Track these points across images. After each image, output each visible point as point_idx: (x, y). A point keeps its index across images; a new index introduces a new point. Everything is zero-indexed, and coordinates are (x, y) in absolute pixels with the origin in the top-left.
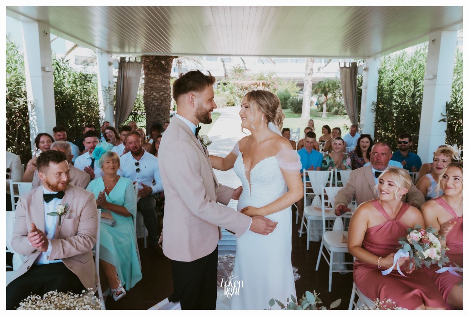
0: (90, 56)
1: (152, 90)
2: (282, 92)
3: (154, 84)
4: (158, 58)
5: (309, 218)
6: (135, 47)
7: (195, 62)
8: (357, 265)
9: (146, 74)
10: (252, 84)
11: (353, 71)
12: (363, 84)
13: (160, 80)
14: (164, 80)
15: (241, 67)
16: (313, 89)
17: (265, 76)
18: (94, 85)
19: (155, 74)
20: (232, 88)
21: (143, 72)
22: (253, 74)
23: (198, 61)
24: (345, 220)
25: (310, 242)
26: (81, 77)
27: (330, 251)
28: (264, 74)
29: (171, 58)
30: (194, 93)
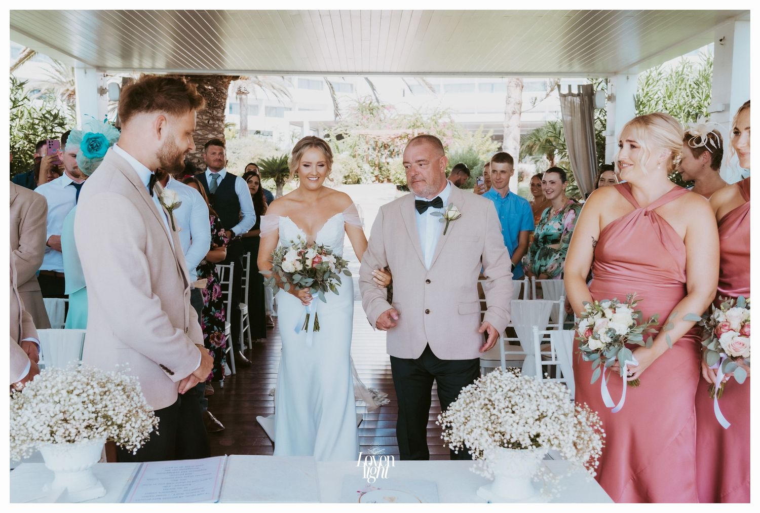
2: (460, 151)
6: (153, 57)
10: (398, 137)
13: (204, 123)
14: (211, 124)
15: (371, 101)
16: (522, 145)
17: (425, 119)
20: (355, 146)
22: (400, 115)
23: (282, 89)
26: (44, 116)
28: (422, 115)
29: (226, 80)
30: (166, 115)
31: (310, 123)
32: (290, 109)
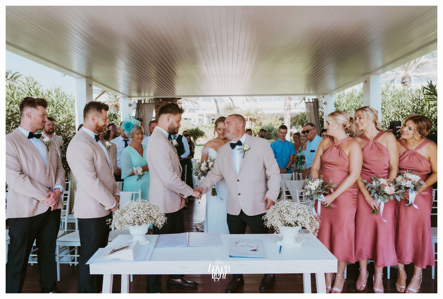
2: (266, 125)
4: (166, 99)
7: (192, 103)
15: (231, 106)
16: (291, 122)
17: (252, 112)
22: (242, 111)
23: (195, 102)
29: (176, 100)
30: (171, 115)
31: (206, 114)
32: (198, 109)
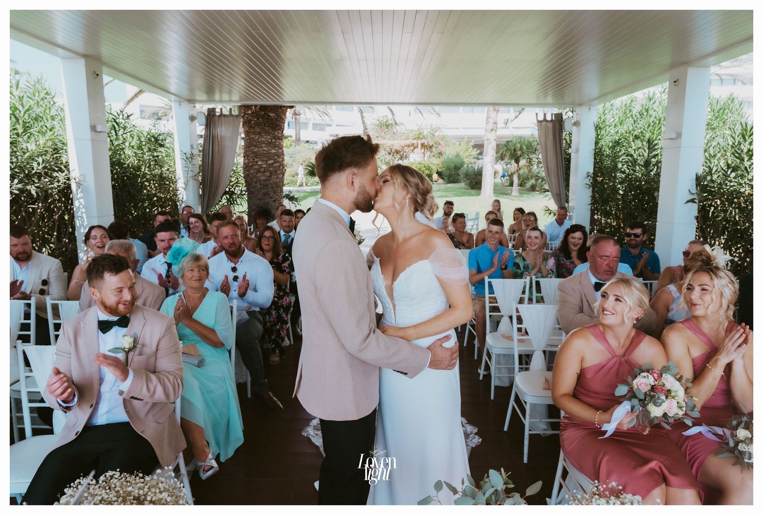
0: (162, 105)
1: (256, 157)
2: (451, 157)
3: (259, 147)
4: (264, 108)
5: (494, 352)
6: (230, 93)
7: (319, 113)
8: (566, 424)
9: (246, 133)
10: (406, 146)
11: (558, 126)
12: (572, 145)
13: (268, 141)
14: (273, 142)
15: (389, 120)
16: (497, 153)
17: (425, 133)
18: (169, 151)
19: (260, 133)
21: (241, 130)
22: (408, 130)
23: (324, 111)
24: (547, 353)
25: (496, 387)
26: (149, 139)
27: (526, 403)
28: (423, 130)
29: (284, 109)
32: (330, 125)
